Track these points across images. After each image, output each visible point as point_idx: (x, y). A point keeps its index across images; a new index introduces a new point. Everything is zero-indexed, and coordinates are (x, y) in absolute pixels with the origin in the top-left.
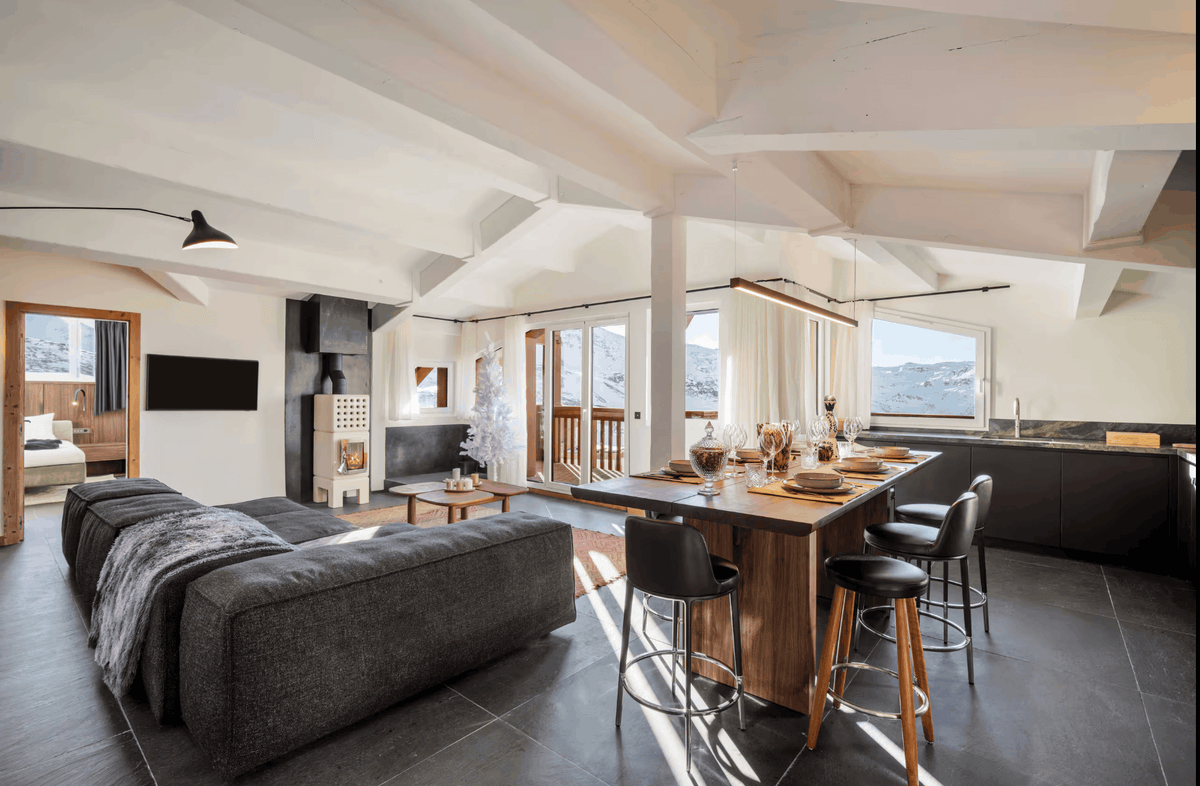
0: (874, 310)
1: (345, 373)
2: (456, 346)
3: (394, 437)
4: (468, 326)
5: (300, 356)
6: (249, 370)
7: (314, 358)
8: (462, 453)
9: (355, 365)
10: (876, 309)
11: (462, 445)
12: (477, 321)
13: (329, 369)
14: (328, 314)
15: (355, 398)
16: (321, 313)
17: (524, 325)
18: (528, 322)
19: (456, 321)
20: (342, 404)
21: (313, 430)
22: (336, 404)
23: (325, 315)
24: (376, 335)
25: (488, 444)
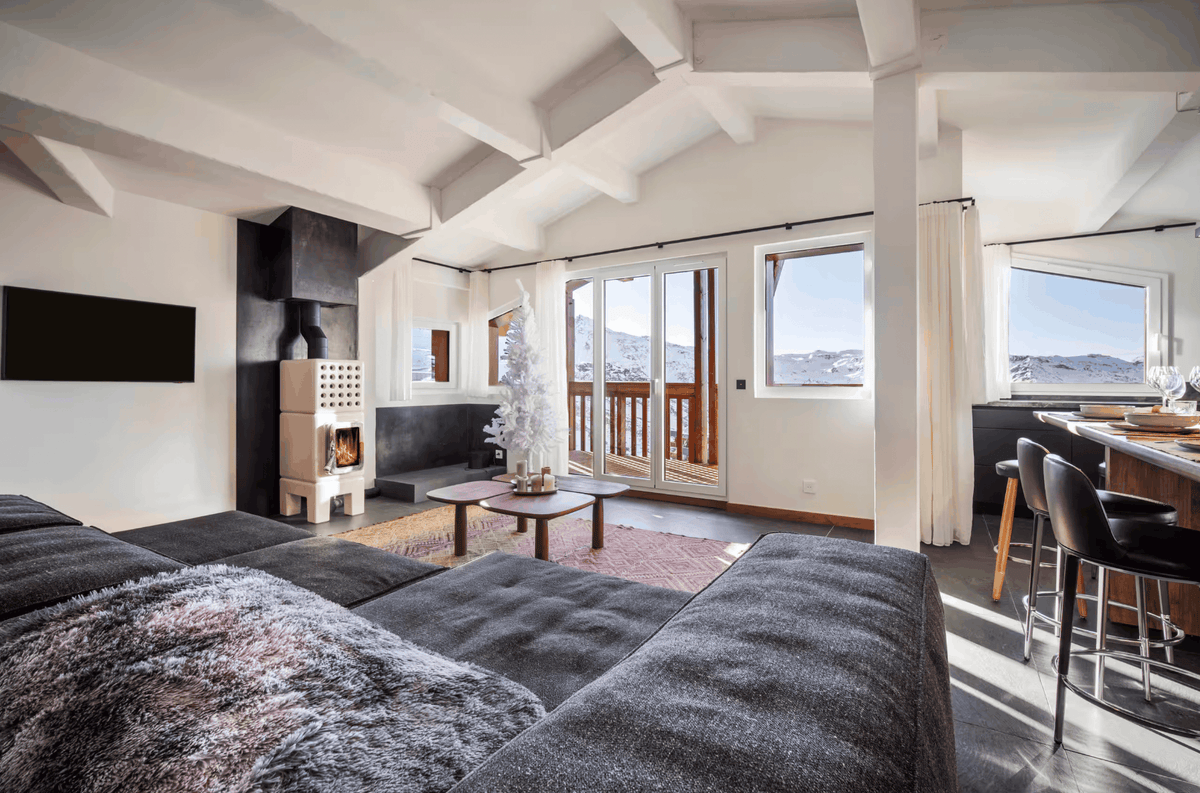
0: (1011, 257)
1: (325, 331)
2: (462, 301)
3: (388, 420)
4: (477, 276)
5: (258, 305)
6: (183, 318)
7: (277, 306)
8: (488, 440)
9: (335, 321)
10: (1013, 254)
11: (487, 429)
12: (489, 271)
13: (300, 324)
14: (304, 244)
15: (337, 364)
16: (294, 241)
17: (562, 275)
18: (567, 269)
19: (461, 270)
20: (328, 372)
21: (278, 412)
22: (320, 372)
23: (300, 245)
24: (362, 281)
25: (527, 426)
